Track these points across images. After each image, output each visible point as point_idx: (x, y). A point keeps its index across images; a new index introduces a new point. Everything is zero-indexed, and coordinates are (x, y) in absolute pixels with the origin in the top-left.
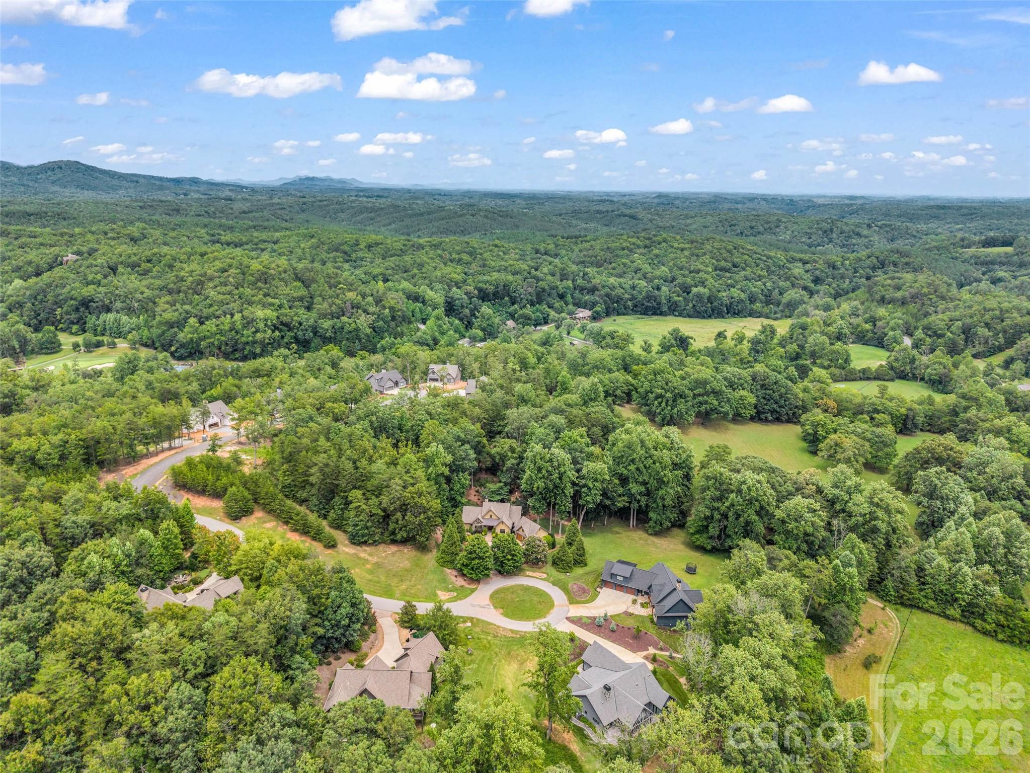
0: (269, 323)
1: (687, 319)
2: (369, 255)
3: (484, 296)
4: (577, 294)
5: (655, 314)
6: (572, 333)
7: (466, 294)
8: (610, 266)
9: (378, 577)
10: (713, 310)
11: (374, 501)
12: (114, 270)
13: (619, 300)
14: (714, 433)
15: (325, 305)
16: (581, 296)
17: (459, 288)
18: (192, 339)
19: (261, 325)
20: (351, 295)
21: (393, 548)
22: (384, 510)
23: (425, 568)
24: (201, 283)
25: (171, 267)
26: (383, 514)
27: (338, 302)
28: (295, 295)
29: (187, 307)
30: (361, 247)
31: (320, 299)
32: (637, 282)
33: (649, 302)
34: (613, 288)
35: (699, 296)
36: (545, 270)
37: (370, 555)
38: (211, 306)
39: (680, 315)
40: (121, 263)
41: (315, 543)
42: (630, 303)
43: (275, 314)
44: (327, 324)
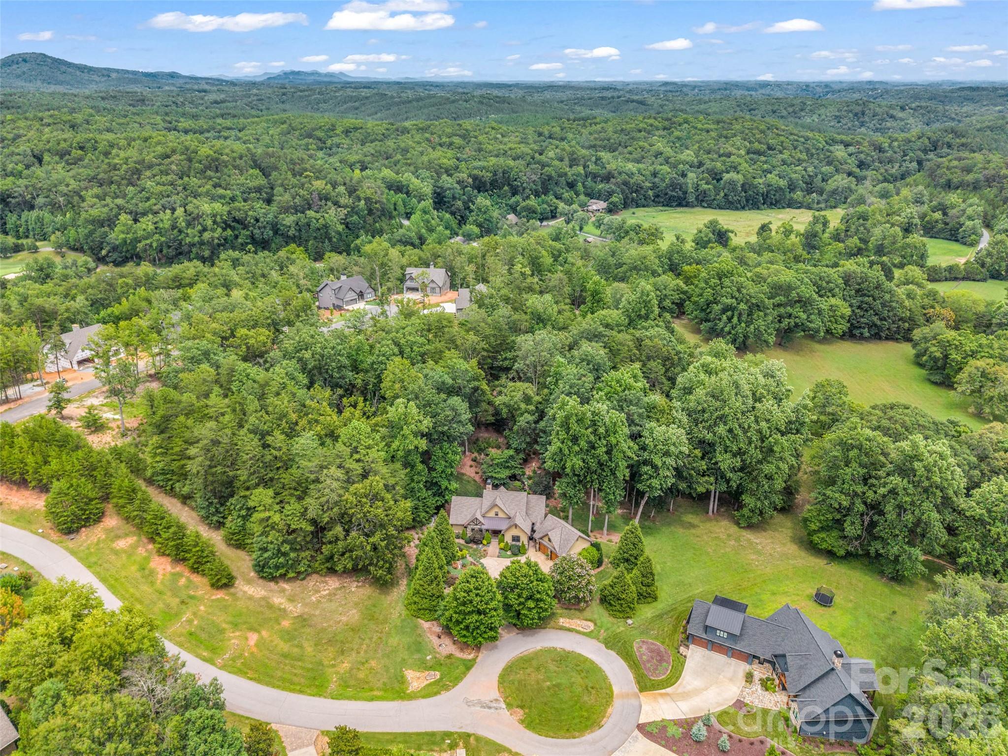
0: (218, 219)
1: (718, 211)
2: (346, 142)
3: (480, 186)
4: (589, 182)
5: (680, 205)
6: (585, 228)
7: (458, 182)
8: (626, 151)
10: (747, 201)
11: (293, 507)
12: (40, 160)
13: (638, 189)
14: (797, 358)
15: (287, 197)
16: (594, 184)
17: (450, 175)
18: (125, 241)
19: (209, 222)
20: (319, 184)
21: (333, 583)
22: (314, 522)
23: (385, 621)
24: (137, 172)
25: (107, 154)
26: (310, 528)
27: (302, 192)
28: (251, 185)
29: (119, 201)
30: (337, 132)
31: (281, 189)
32: (659, 167)
33: (673, 190)
34: (631, 175)
35: (732, 183)
36: (551, 154)
37: (291, 600)
38: (148, 199)
39: (710, 206)
40: (49, 151)
41: (196, 579)
42: (651, 193)
43: (226, 208)
44: (289, 220)
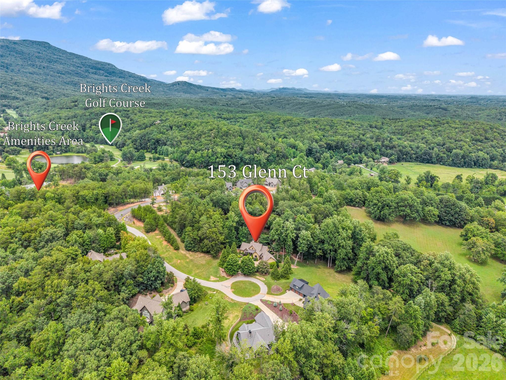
0: (222, 154)
1: (448, 167)
2: (283, 126)
3: (329, 147)
4: (383, 149)
5: (428, 163)
6: (373, 169)
7: (319, 146)
8: (409, 135)
9: (189, 265)
10: (465, 163)
11: (196, 232)
12: (171, 128)
13: (407, 154)
14: (408, 228)
15: (248, 148)
16: (385, 150)
17: (317, 143)
18: (191, 159)
19: (219, 155)
20: (261, 144)
21: (202, 255)
22: (200, 237)
23: (211, 265)
24: (200, 135)
25: (193, 127)
26: (199, 239)
27: (254, 147)
28: (237, 142)
29: (192, 145)
30: (280, 122)
31: (247, 145)
32: (420, 144)
33: (425, 155)
34: (405, 147)
35: (457, 155)
36: (368, 136)
37: (191, 256)
38: (201, 145)
39: (444, 164)
40: (175, 125)
41: (171, 247)
42: (414, 156)
43: (226, 151)
44: (247, 157)
